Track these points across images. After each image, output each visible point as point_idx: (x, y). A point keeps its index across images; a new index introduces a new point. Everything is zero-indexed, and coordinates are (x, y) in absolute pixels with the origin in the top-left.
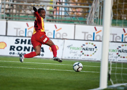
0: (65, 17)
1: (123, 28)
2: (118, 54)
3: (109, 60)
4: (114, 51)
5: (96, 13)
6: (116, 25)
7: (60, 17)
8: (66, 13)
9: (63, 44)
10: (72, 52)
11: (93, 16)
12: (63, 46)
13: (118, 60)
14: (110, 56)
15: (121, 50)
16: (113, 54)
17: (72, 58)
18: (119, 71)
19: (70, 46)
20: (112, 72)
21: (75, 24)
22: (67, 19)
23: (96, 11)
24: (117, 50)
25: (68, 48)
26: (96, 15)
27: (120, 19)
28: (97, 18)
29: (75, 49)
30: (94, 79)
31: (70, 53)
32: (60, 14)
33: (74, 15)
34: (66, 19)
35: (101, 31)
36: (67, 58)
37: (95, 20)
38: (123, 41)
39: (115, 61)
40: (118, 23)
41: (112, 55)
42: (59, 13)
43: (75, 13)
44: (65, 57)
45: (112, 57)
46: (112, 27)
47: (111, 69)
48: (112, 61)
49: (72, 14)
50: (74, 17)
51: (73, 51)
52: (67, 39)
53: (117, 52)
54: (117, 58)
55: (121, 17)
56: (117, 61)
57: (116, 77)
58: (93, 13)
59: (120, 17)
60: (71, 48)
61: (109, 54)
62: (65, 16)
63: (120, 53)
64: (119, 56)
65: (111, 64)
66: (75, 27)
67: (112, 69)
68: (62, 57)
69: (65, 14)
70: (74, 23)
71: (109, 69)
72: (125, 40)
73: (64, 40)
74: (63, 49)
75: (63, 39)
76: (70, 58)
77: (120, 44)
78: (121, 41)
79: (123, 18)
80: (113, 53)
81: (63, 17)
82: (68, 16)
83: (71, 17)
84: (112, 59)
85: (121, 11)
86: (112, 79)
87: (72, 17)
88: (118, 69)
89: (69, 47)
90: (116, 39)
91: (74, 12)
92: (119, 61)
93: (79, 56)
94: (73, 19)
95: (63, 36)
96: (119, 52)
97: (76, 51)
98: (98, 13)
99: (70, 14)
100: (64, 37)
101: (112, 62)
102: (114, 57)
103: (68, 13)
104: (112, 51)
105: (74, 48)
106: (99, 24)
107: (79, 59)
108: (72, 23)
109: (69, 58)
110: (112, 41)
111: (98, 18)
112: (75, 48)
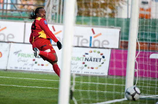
0: (11, 13)
1: (92, 28)
2: (84, 63)
3: (71, 71)
4: (79, 59)
5: (54, 6)
6: (81, 24)
7: (5, 12)
8: (13, 6)
9: (8, 49)
10: (21, 61)
11: (51, 11)
12: (8, 52)
13: (84, 71)
14: (73, 66)
15: (88, 58)
16: (77, 63)
17: (21, 68)
18: (85, 87)
19: (18, 52)
20: (76, 88)
21: (25, 22)
22: (14, 15)
23: (55, 4)
24: (83, 58)
25: (16, 55)
26: (54, 9)
27: (88, 15)
28: (56, 13)
29: (25, 57)
30: (50, 98)
31: (18, 61)
32: (5, 8)
33: (23, 10)
34: (12, 14)
35: (61, 31)
36: (14, 69)
37: (53, 16)
38: (92, 46)
39: (80, 73)
40: (85, 20)
41: (76, 65)
42: (3, 7)
43: (26, 7)
44: (11, 68)
45: (76, 68)
46: (77, 26)
47: (74, 84)
48: (76, 73)
49: (21, 8)
50: (23, 13)
51: (23, 58)
52: (13, 42)
53: (83, 60)
54: (83, 69)
55: (89, 12)
56: (83, 73)
57: (81, 95)
58: (51, 6)
59: (87, 13)
60: (19, 55)
61: (72, 64)
62: (12, 10)
63: (87, 63)
64: (86, 66)
65: (74, 77)
66: (25, 25)
67: (76, 85)
68: (7, 67)
69: (11, 7)
70: (23, 20)
71: (72, 84)
72: (94, 44)
73: (10, 43)
74: (8, 57)
75: (8, 42)
76: (18, 69)
77: (87, 50)
78: (88, 45)
79: (91, 14)
80: (77, 61)
81: (8, 12)
82: (16, 10)
83: (20, 12)
84: (77, 70)
85: (89, 3)
86: (75, 98)
87: (22, 12)
88: (83, 84)
89: (16, 53)
90: (82, 43)
91: (24, 5)
92: (86, 74)
93: (31, 66)
94: (22, 14)
95: (8, 38)
96: (85, 60)
97: (26, 59)
98: (57, 7)
99: (19, 7)
100: (10, 40)
101: (76, 75)
102: (79, 68)
103: (16, 6)
104: (76, 59)
105: (23, 55)
106: (59, 22)
107: (30, 70)
108: (21, 20)
109: (16, 69)
110: (76, 45)
111: (58, 14)
112: (25, 55)
